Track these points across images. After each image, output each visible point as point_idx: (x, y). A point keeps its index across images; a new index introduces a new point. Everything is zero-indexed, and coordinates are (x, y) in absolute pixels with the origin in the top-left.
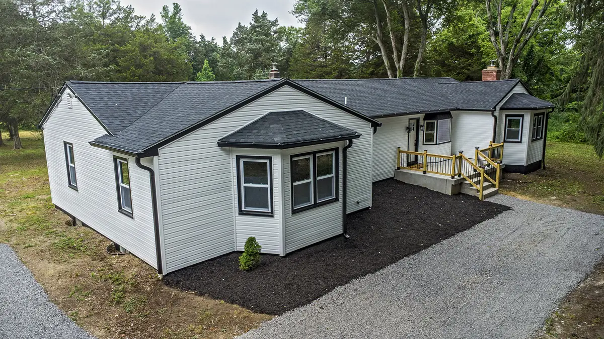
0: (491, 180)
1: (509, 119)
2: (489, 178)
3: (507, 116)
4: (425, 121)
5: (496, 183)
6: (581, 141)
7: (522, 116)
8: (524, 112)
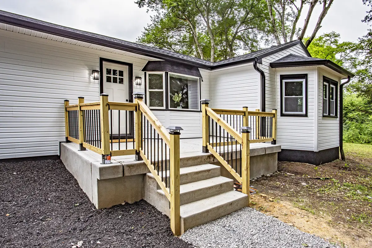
0: (233, 172)
1: (286, 83)
2: (228, 167)
3: (283, 77)
4: (148, 73)
5: (243, 180)
6: (365, 142)
7: (305, 76)
8: (307, 70)
